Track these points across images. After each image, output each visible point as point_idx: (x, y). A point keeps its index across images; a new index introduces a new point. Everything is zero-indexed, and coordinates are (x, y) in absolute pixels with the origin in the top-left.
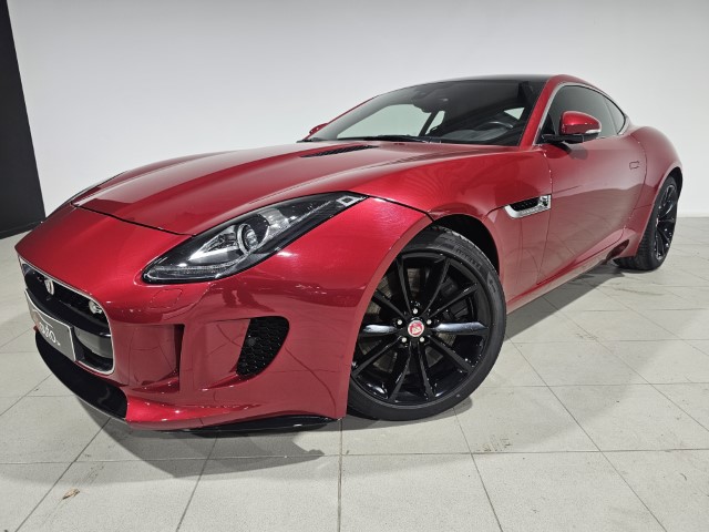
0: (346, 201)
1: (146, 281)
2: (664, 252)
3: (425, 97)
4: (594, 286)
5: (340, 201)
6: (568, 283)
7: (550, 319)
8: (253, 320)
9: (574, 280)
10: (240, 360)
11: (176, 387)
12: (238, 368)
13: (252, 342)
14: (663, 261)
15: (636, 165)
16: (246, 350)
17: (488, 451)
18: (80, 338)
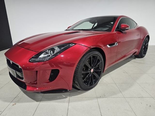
0: (72, 45)
1: (30, 62)
2: (145, 54)
3: (92, 21)
4: (129, 61)
5: (70, 45)
6: (123, 60)
7: (118, 69)
8: (52, 70)
9: (125, 60)
10: (50, 78)
11: (36, 83)
12: (49, 80)
13: (52, 74)
14: (145, 55)
15: (138, 35)
16: (51, 76)
17: (100, 97)
18: (17, 73)
